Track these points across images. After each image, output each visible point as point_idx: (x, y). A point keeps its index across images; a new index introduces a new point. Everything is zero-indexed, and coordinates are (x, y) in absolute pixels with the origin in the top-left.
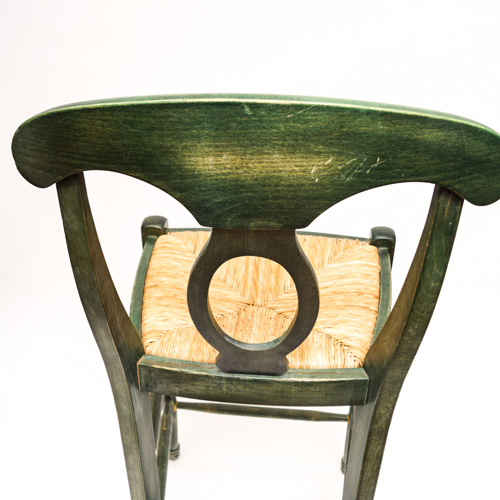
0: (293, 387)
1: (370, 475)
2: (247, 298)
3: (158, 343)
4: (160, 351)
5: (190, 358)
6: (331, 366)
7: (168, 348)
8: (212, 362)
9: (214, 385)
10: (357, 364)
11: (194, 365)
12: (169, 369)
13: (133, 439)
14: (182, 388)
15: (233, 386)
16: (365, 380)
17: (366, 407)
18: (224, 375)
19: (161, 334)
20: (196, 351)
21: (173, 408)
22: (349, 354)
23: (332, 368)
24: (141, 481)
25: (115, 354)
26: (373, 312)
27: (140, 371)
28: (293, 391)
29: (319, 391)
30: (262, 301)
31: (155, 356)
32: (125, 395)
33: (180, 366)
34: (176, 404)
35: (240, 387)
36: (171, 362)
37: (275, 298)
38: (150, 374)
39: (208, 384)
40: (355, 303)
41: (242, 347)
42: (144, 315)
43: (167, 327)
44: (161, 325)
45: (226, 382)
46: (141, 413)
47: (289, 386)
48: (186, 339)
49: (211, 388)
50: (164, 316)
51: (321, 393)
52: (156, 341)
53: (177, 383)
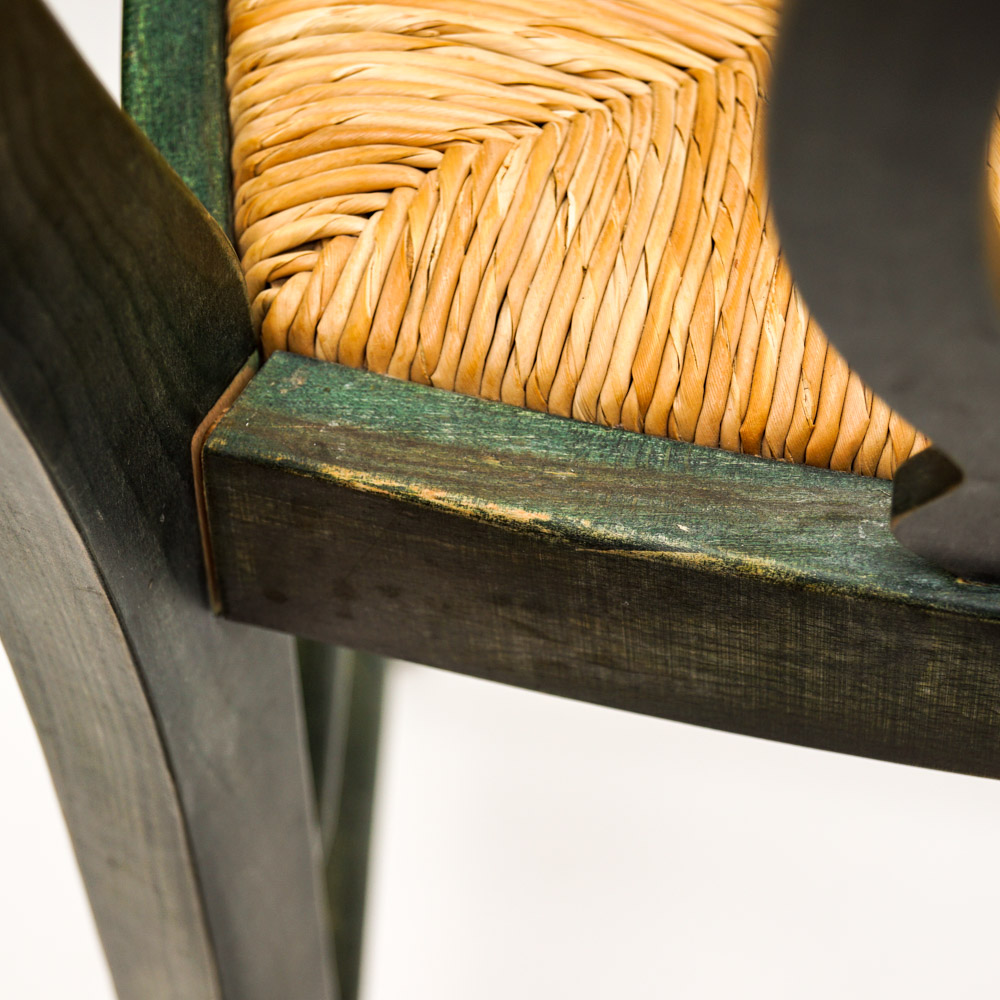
3: (369, 252)
7: (461, 309)
9: (846, 657)
12: (468, 504)
14: (567, 642)
38: (301, 526)
39: (790, 646)
45: (955, 645)
49: (813, 674)
52: (354, 235)
53: (526, 606)
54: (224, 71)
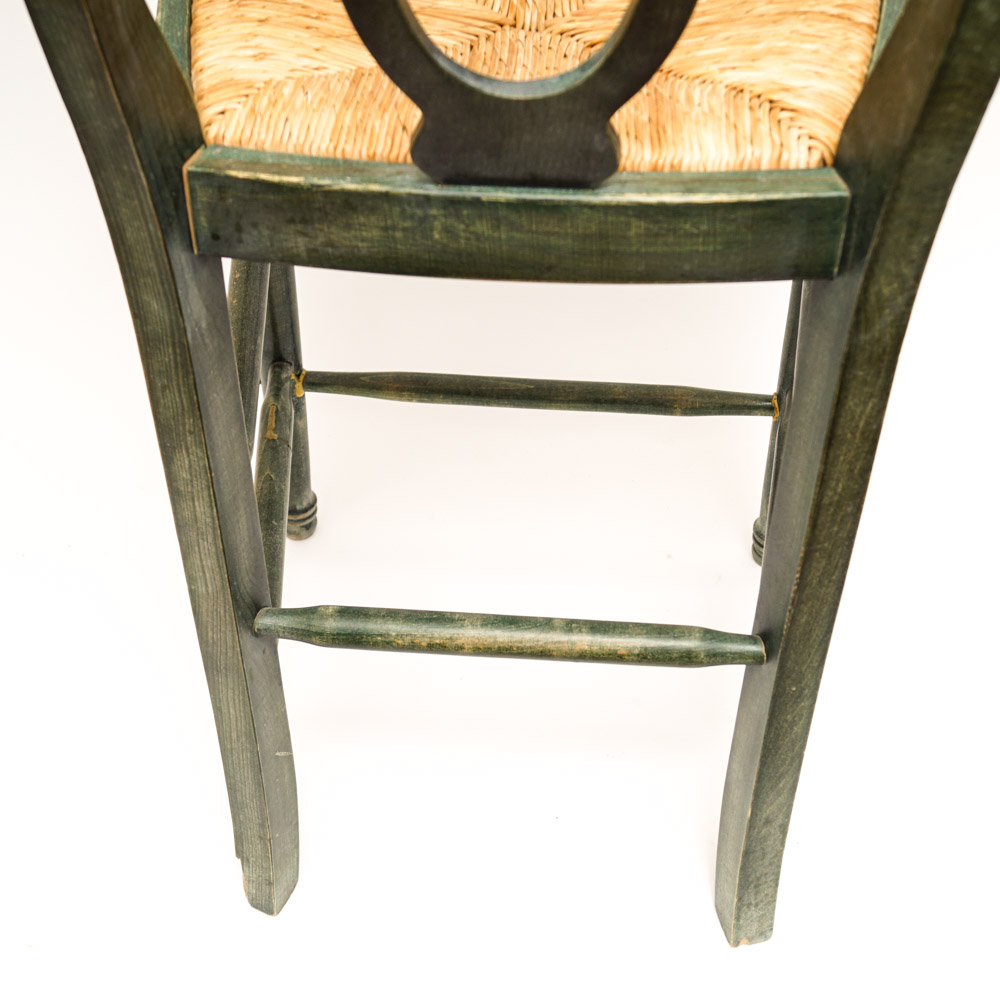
0: (634, 222)
1: (843, 489)
2: (496, 9)
3: (240, 111)
4: (247, 133)
5: (335, 148)
6: (742, 164)
7: (272, 124)
8: (401, 159)
9: (408, 224)
10: (815, 158)
11: (348, 167)
12: (276, 178)
13: (185, 401)
14: (316, 237)
15: (463, 222)
16: (841, 199)
17: (839, 283)
18: (434, 191)
19: (247, 90)
20: (353, 130)
21: (293, 389)
22: (795, 132)
23: (745, 167)
24: (214, 529)
25: (116, 126)
26: (864, 27)
27: (192, 191)
28: (632, 232)
29: (706, 234)
30: (539, 14)
31: (233, 148)
32: (153, 264)
33: (308, 172)
34: (302, 377)
35: (482, 227)
36: (281, 163)
37: (578, 8)
38: (222, 199)
39: (389, 222)
40: (811, 6)
41: (488, 89)
42: (200, 45)
43: (265, 72)
44: (246, 69)
45: (442, 212)
46: (204, 325)
47: (622, 219)
48: (321, 100)
49: (399, 235)
50: (256, 47)
51: (711, 239)
52: (235, 109)
53: (300, 222)
54: (190, 75)
